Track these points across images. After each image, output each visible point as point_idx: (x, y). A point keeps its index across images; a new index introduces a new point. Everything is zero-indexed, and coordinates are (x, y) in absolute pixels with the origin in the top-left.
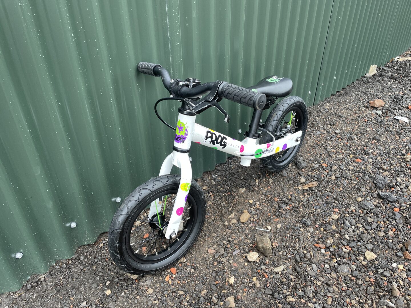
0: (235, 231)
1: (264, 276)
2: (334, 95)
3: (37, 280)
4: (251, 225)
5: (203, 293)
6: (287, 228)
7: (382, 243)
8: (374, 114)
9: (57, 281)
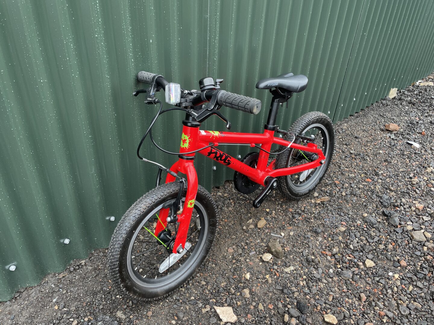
0: (252, 235)
1: (275, 274)
2: (352, 116)
3: (79, 264)
4: (267, 231)
5: (222, 284)
6: (298, 236)
7: (382, 254)
8: (388, 137)
9: (96, 267)
